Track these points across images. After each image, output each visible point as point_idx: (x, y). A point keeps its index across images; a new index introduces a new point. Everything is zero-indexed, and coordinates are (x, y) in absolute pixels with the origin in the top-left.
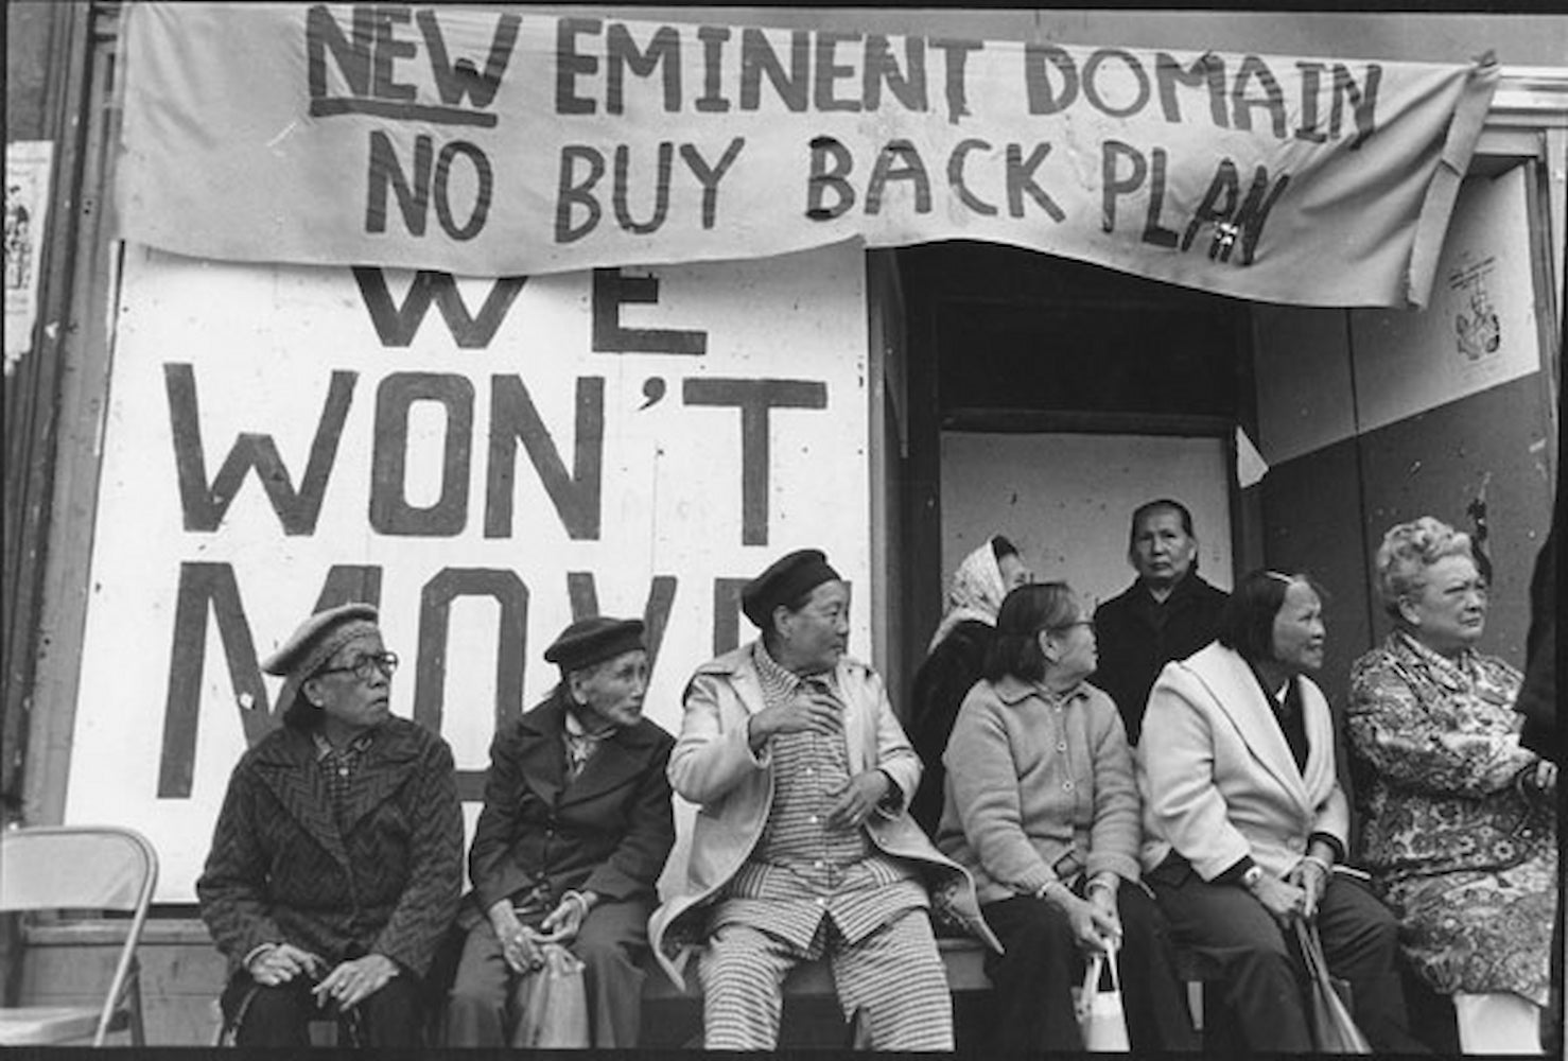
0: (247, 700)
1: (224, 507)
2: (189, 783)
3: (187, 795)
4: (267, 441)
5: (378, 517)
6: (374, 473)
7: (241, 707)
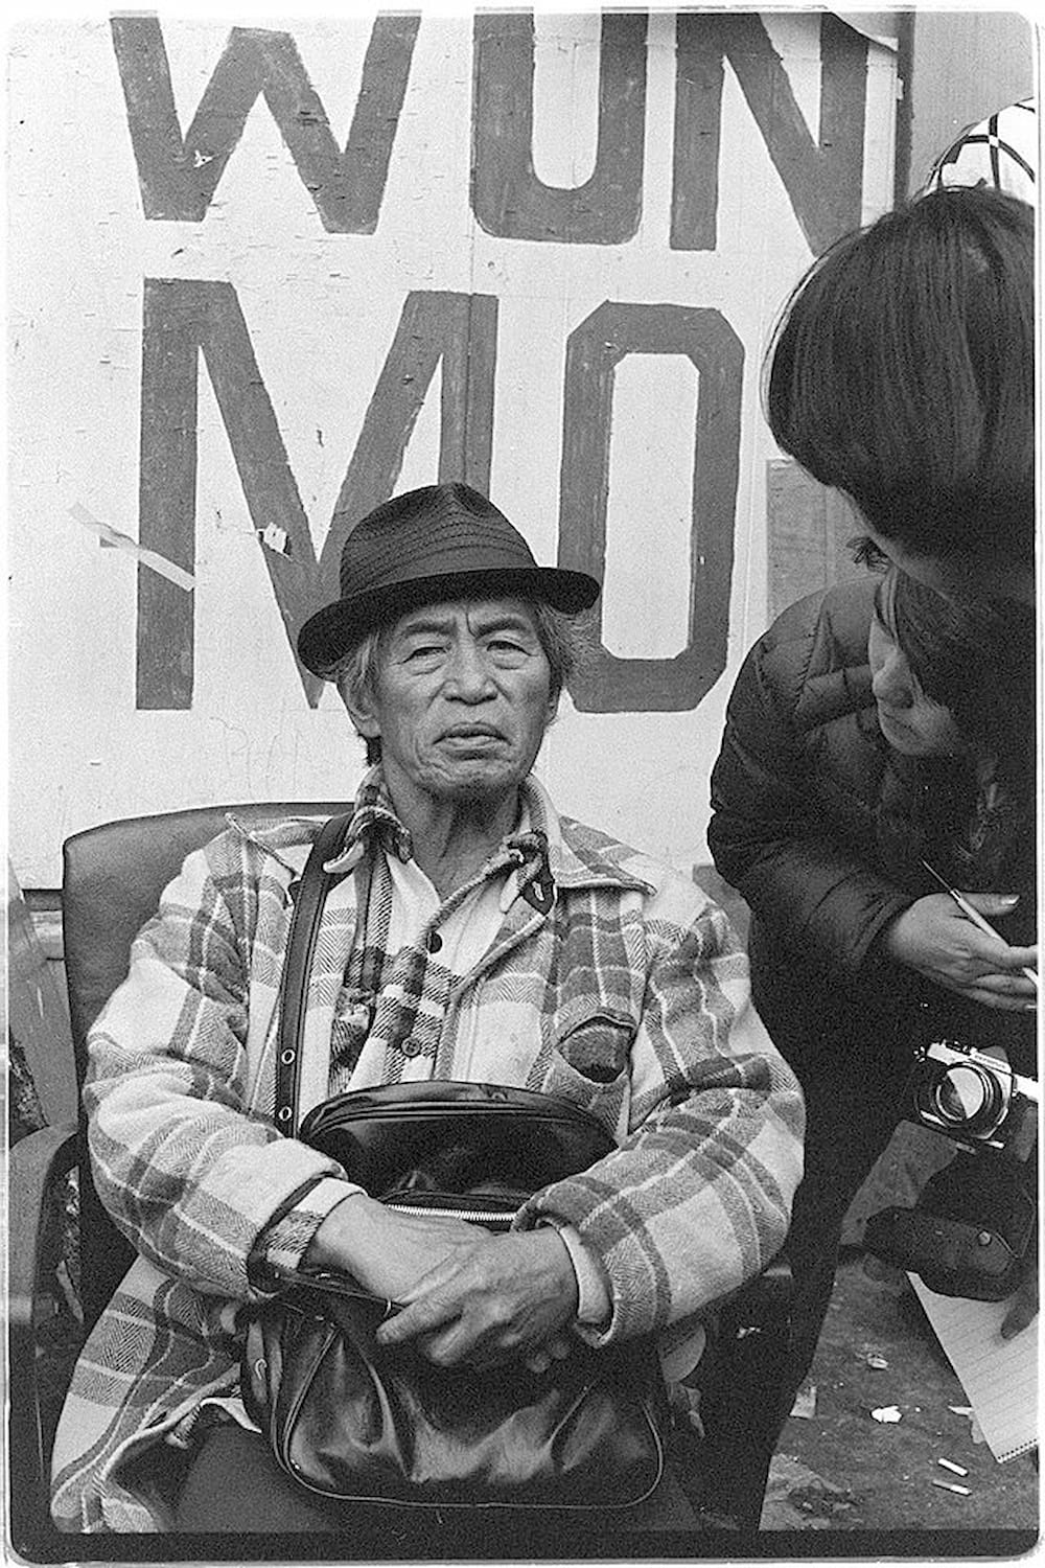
0: (277, 538)
1: (213, 172)
2: (188, 683)
3: (187, 705)
4: (284, 46)
5: (489, 201)
6: (477, 118)
7: (266, 548)
